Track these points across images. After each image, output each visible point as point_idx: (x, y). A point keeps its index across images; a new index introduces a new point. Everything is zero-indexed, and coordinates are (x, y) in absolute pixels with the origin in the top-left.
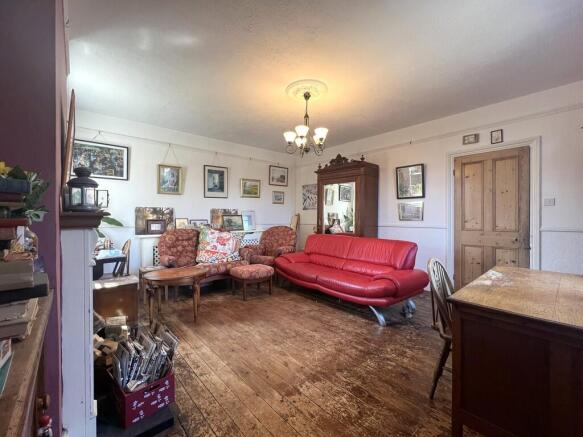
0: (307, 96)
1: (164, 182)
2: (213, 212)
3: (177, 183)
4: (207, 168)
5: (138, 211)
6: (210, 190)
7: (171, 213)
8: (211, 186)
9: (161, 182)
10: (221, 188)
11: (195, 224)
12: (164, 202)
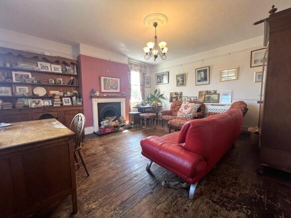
0: (155, 25)
1: (179, 82)
2: (200, 92)
3: (183, 81)
4: (197, 70)
5: (171, 94)
6: (199, 81)
7: (181, 94)
8: (199, 79)
9: (178, 81)
10: (205, 79)
11: (190, 99)
12: (179, 90)
